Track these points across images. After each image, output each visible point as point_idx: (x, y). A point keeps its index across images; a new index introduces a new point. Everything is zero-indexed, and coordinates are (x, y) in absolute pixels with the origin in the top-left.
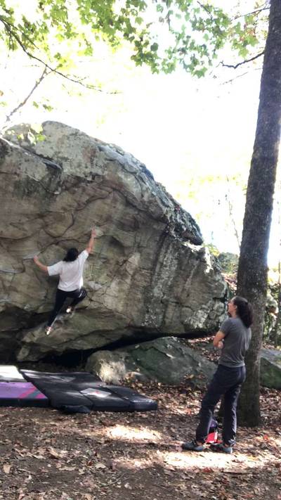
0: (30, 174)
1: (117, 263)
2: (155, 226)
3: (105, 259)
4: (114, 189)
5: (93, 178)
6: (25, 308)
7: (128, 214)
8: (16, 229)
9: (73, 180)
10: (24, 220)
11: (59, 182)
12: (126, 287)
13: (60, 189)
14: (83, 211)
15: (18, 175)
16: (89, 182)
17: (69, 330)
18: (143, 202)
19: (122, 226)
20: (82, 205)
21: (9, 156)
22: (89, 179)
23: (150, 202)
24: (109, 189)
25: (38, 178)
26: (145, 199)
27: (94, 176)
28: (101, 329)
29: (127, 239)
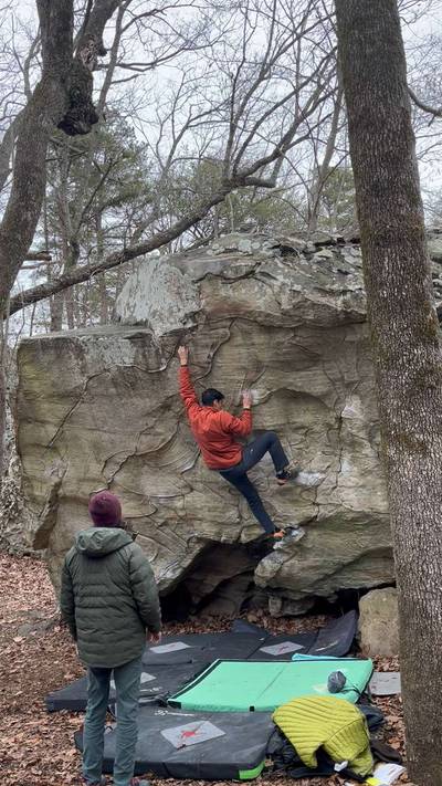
0: (118, 362)
1: (330, 427)
2: (349, 338)
3: (303, 428)
4: (232, 319)
5: (194, 321)
6: (223, 539)
7: (279, 344)
8: (149, 437)
9: (170, 339)
10: (151, 421)
11: (157, 351)
12: (371, 463)
13: (163, 360)
14: (215, 373)
15: (108, 370)
16: (192, 329)
17: (311, 560)
18: (285, 313)
19: (287, 365)
20: (206, 365)
21: (87, 353)
22: (189, 325)
23: (297, 307)
24: (224, 323)
25: (129, 361)
26: (286, 306)
27: (193, 316)
28: (372, 547)
29: (314, 381)
